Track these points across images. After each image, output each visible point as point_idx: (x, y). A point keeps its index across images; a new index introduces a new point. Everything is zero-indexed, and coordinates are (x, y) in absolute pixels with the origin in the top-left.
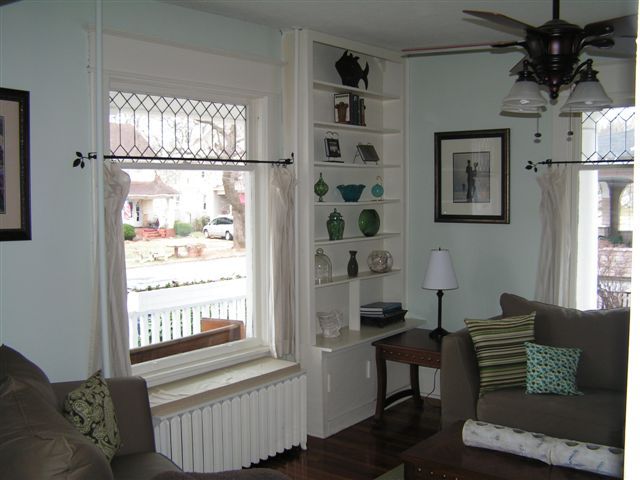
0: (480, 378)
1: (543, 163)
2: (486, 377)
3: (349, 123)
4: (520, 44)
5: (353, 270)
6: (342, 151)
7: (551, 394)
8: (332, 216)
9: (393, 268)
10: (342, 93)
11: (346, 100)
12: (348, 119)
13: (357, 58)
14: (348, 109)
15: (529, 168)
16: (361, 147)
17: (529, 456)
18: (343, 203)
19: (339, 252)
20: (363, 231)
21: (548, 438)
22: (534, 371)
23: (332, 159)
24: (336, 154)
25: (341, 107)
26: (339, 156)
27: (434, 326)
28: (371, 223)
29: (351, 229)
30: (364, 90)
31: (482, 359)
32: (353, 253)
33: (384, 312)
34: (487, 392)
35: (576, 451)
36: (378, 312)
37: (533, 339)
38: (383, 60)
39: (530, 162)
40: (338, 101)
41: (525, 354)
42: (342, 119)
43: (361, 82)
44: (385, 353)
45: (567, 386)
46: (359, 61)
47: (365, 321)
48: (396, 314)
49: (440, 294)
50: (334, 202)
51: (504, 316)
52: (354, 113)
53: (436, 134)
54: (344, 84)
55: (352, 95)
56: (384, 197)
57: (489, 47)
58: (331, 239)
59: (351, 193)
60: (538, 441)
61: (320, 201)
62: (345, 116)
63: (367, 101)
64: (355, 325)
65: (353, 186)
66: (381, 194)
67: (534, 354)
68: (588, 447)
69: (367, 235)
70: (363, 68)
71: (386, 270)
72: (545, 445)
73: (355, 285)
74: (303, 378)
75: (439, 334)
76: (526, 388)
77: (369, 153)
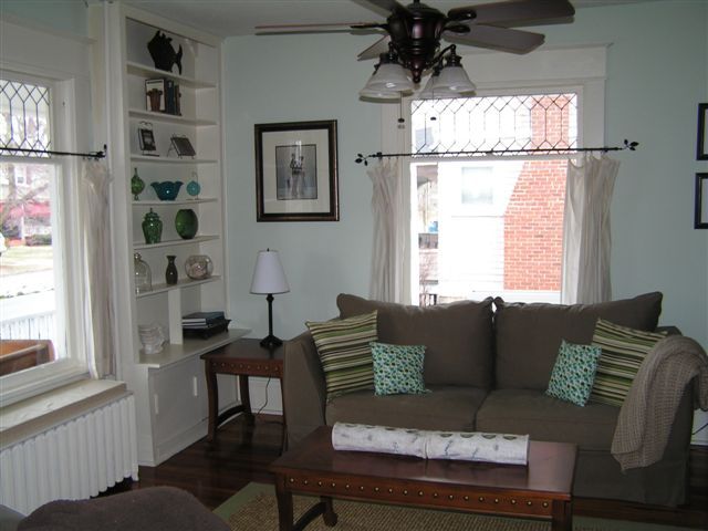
0: (326, 384)
1: (374, 156)
2: (333, 381)
3: (163, 112)
4: (381, 26)
5: (172, 278)
6: (157, 144)
7: (401, 393)
8: (147, 217)
9: (213, 274)
10: (153, 78)
11: (160, 86)
12: (162, 107)
13: (170, 39)
14: (162, 97)
15: (359, 161)
16: (175, 139)
17: (404, 453)
18: (159, 202)
19: (157, 256)
20: (180, 234)
21: (421, 432)
22: (381, 372)
23: (146, 152)
24: (149, 147)
25: (154, 94)
26: (154, 148)
27: (264, 334)
28: (188, 224)
29: (169, 232)
30: (179, 76)
31: (326, 363)
32: (171, 258)
33: (208, 324)
34: (334, 397)
35: (451, 442)
36: (200, 323)
37: (375, 338)
38: (195, 42)
39: (360, 155)
40: (150, 87)
41: (370, 354)
42: (155, 107)
43: (175, 66)
44: (215, 365)
45: (415, 385)
46: (172, 43)
47: (189, 334)
48: (218, 324)
49: (270, 298)
50: (150, 201)
51: (342, 317)
52: (169, 101)
53: (256, 126)
54: (157, 67)
55: (166, 81)
56: (200, 196)
57: (349, 28)
58: (148, 242)
59: (167, 190)
60: (411, 436)
61: (136, 199)
62: (159, 104)
63: (182, 89)
64: (177, 338)
65: (170, 183)
66: (198, 192)
67: (381, 354)
68: (463, 436)
69: (185, 238)
70: (177, 51)
71: (206, 276)
72: (419, 440)
73: (175, 294)
74: (131, 399)
75: (271, 343)
76: (374, 390)
77: (184, 146)
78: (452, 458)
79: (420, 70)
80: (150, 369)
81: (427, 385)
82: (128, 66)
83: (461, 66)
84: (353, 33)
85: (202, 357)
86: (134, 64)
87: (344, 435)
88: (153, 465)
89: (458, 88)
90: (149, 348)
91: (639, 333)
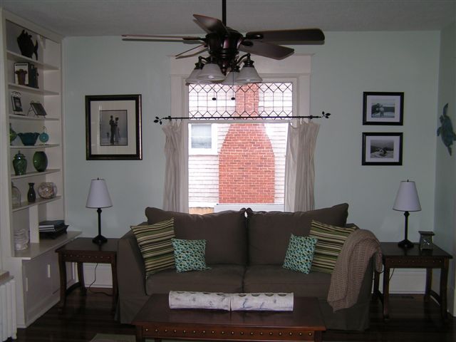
0: (145, 266)
1: (166, 118)
2: (150, 264)
3: (27, 85)
4: (202, 39)
5: (32, 198)
6: (23, 107)
8: (16, 157)
9: (57, 195)
10: (20, 62)
11: (26, 68)
12: (27, 82)
13: (31, 36)
14: (27, 75)
15: (156, 121)
16: (33, 104)
17: (216, 308)
18: (23, 146)
19: (23, 183)
20: (36, 168)
21: (227, 295)
22: (180, 257)
23: (16, 112)
24: (18, 109)
25: (21, 73)
26: (21, 110)
27: (95, 234)
28: (42, 162)
29: (31, 167)
30: (36, 61)
31: (145, 253)
32: (31, 185)
33: (55, 227)
34: (151, 275)
35: (246, 299)
36: (51, 228)
37: (174, 236)
38: (44, 38)
39: (157, 118)
40: (17, 68)
41: (172, 246)
42: (22, 82)
43: (34, 55)
44: (64, 256)
46: (32, 39)
47: (43, 235)
48: (61, 228)
49: (99, 211)
50: (19, 145)
51: (150, 223)
52: (30, 78)
53: (86, 97)
54: (23, 54)
55: (30, 64)
56: (47, 143)
57: (182, 39)
58: (17, 174)
59: (29, 139)
60: (221, 297)
61: (11, 145)
62: (24, 80)
63: (39, 71)
64: (35, 238)
65: (31, 134)
66: (47, 141)
67: (179, 246)
69: (40, 171)
70: (35, 44)
71: (52, 197)
72: (226, 299)
73: (34, 210)
74: (12, 281)
75: (100, 240)
76: (176, 269)
77: (39, 109)
78: (248, 309)
79: (226, 68)
80: (23, 261)
81: (208, 264)
82: (8, 54)
83: (253, 67)
84: (185, 43)
85: (56, 251)
86: (12, 53)
87: (177, 299)
88: (25, 327)
89: (251, 80)
90: (19, 246)
91: (339, 228)
